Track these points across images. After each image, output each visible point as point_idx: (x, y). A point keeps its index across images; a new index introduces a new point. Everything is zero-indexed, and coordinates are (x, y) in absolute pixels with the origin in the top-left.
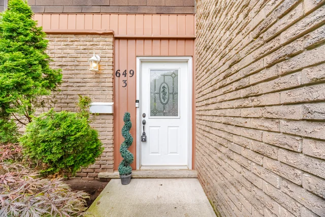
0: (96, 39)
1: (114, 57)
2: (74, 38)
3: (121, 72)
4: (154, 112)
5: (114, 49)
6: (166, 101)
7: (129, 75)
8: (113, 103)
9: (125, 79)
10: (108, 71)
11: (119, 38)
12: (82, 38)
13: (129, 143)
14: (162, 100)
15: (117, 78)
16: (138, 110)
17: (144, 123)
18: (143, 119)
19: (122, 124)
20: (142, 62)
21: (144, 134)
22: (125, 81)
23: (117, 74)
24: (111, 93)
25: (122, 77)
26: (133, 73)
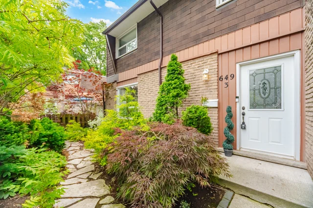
0: (205, 59)
1: (218, 68)
2: (192, 62)
3: (224, 77)
4: (254, 105)
5: (218, 63)
6: (267, 95)
7: (230, 78)
8: (218, 100)
9: (227, 81)
10: (214, 78)
11: (222, 54)
12: (197, 61)
13: (231, 128)
14: (263, 95)
15: (220, 82)
16: (238, 105)
17: (244, 114)
18: (242, 111)
19: (225, 114)
20: (241, 66)
21: (243, 123)
22: (226, 84)
23: (220, 79)
24: (217, 93)
25: (225, 81)
26: (233, 76)
